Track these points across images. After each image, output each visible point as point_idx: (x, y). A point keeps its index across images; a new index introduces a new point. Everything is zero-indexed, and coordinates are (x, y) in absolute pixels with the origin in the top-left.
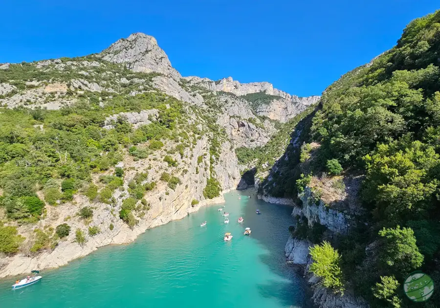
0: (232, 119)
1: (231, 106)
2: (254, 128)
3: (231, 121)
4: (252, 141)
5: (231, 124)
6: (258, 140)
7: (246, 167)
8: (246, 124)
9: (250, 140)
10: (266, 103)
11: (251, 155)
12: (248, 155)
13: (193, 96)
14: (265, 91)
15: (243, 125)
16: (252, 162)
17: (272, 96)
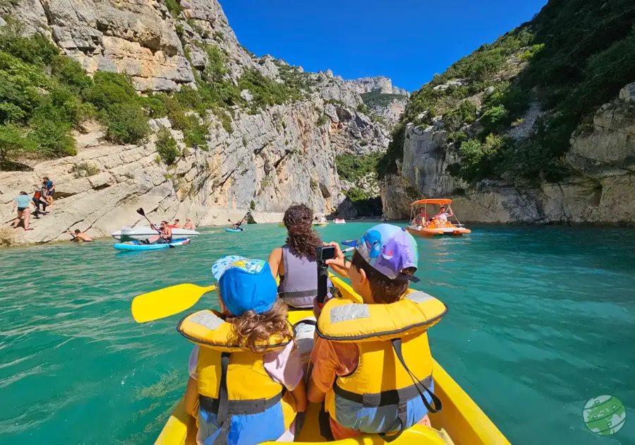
0: (328, 105)
1: (327, 86)
2: (366, 121)
3: (327, 108)
4: (363, 144)
5: (327, 112)
6: (374, 142)
7: (353, 185)
8: (352, 114)
9: (360, 142)
10: (382, 105)
11: (362, 167)
12: (356, 167)
13: (259, 63)
14: (380, 90)
15: (348, 117)
16: (365, 178)
17: (391, 95)
